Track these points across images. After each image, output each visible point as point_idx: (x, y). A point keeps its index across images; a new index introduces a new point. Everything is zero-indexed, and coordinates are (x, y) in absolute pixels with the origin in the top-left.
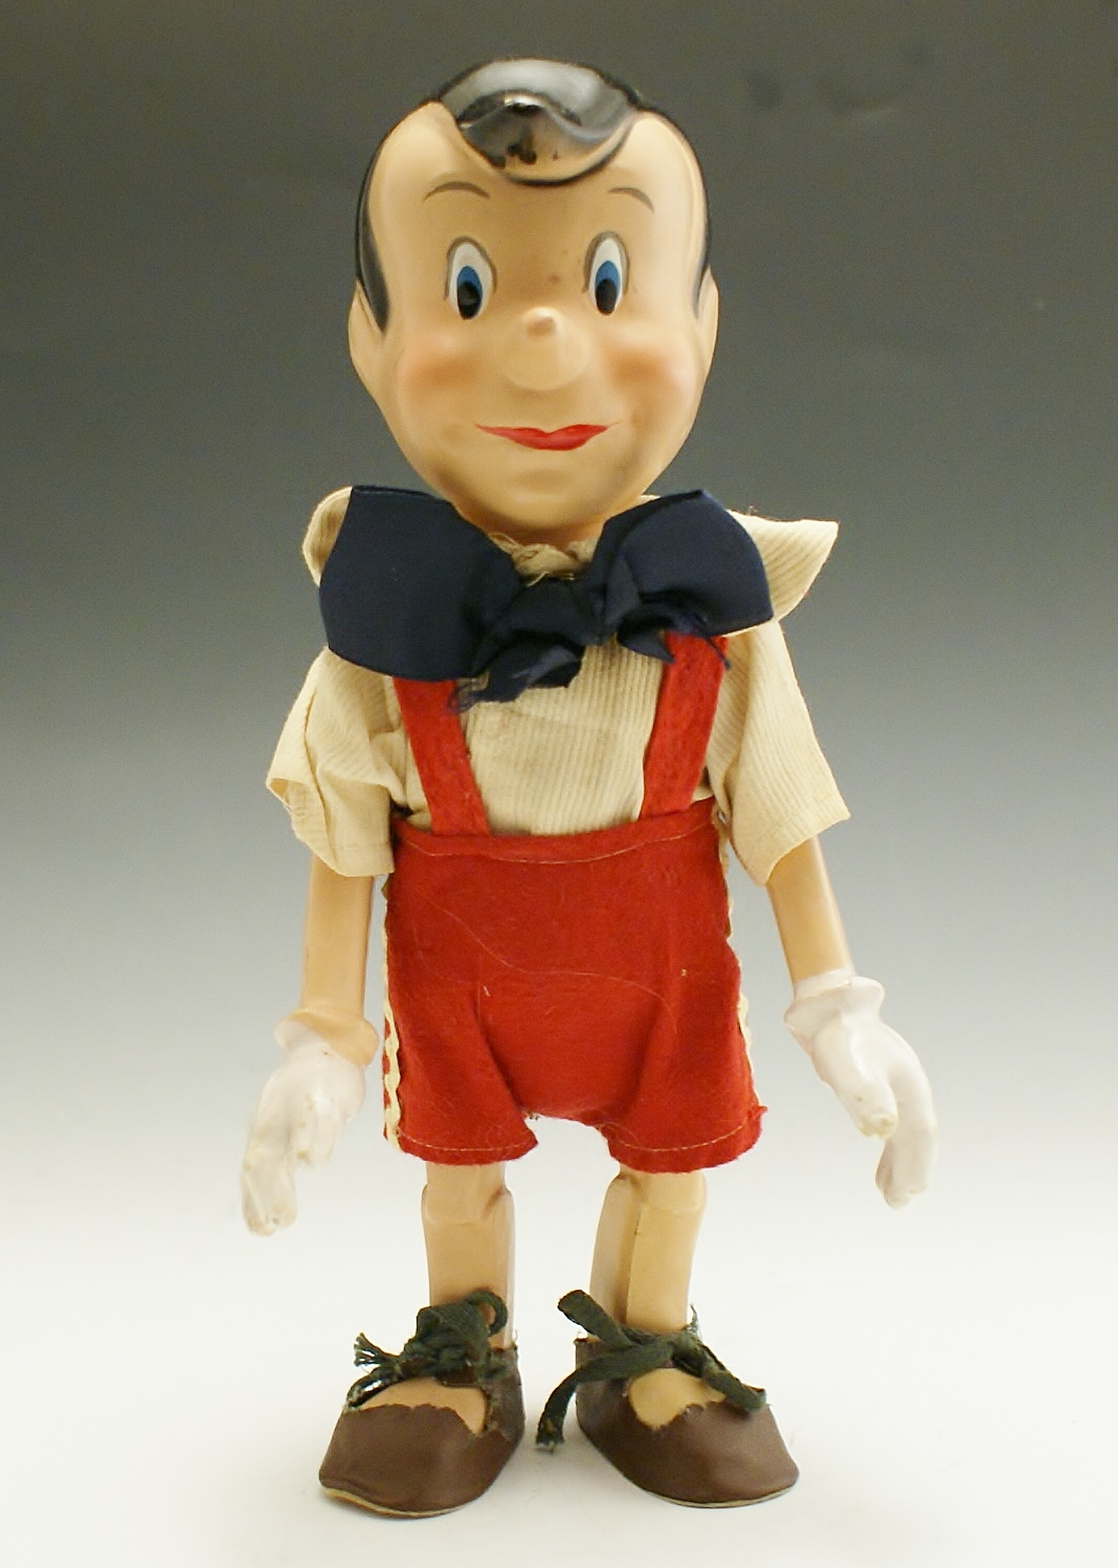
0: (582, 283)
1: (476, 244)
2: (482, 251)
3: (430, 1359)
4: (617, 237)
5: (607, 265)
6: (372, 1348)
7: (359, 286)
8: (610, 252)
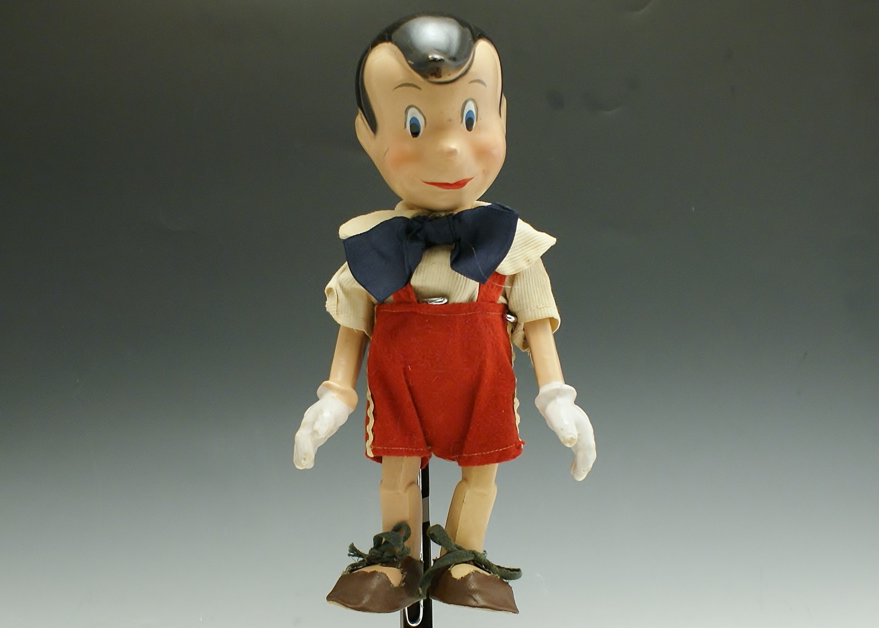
0: (460, 120)
1: (417, 109)
2: (419, 111)
3: (379, 556)
4: (473, 100)
5: (470, 112)
6: (356, 550)
7: (360, 111)
8: (471, 106)
